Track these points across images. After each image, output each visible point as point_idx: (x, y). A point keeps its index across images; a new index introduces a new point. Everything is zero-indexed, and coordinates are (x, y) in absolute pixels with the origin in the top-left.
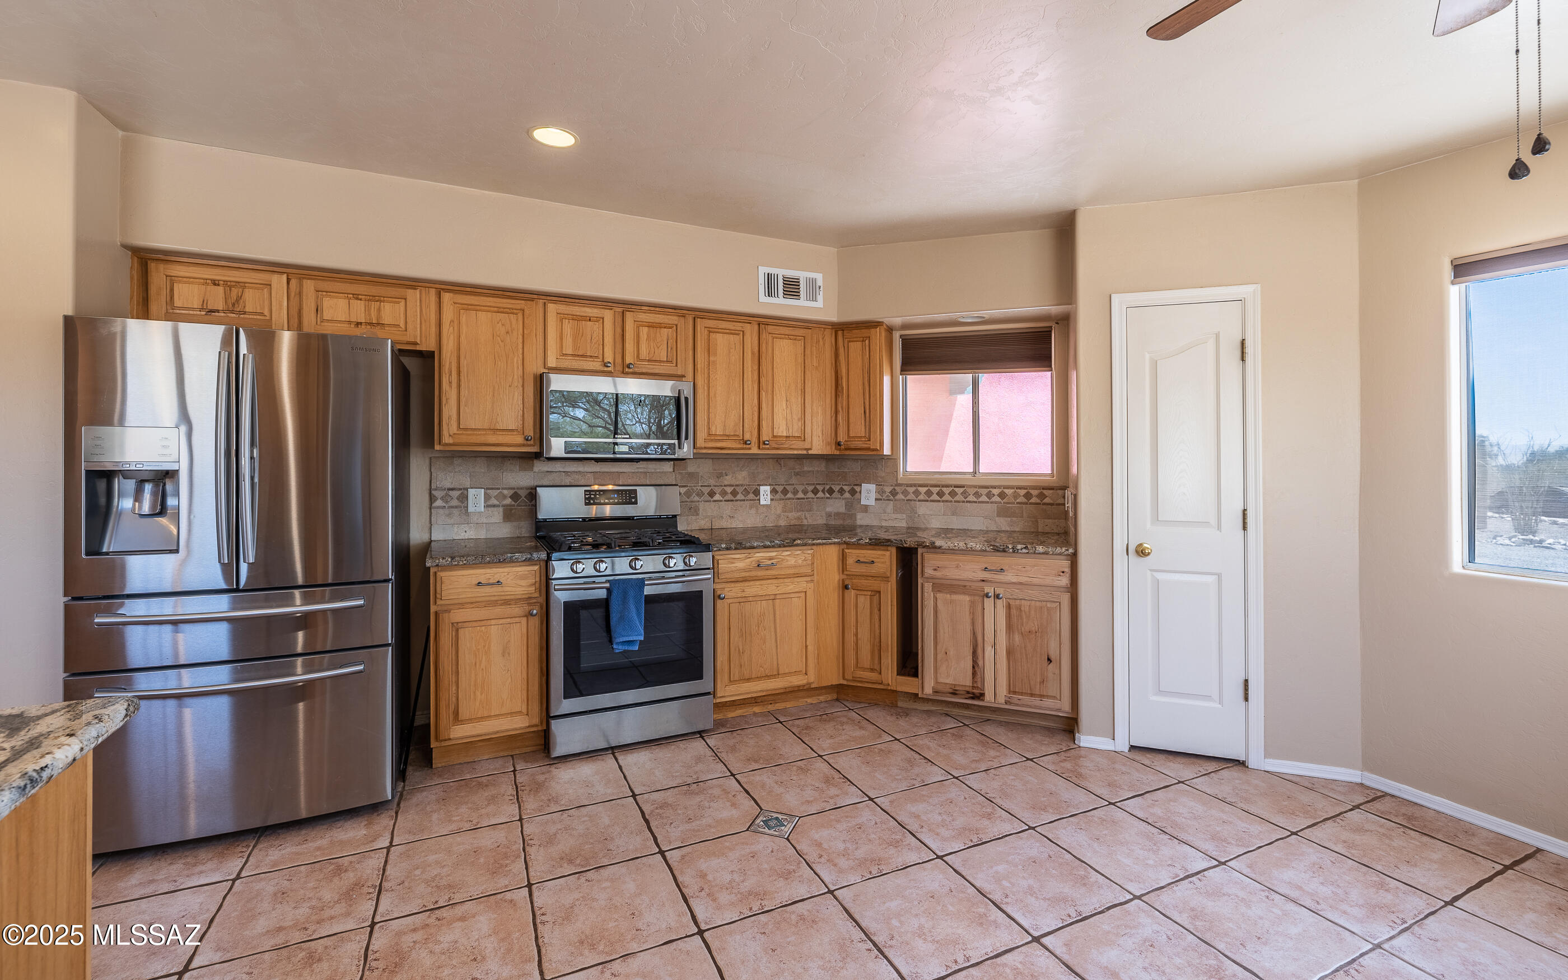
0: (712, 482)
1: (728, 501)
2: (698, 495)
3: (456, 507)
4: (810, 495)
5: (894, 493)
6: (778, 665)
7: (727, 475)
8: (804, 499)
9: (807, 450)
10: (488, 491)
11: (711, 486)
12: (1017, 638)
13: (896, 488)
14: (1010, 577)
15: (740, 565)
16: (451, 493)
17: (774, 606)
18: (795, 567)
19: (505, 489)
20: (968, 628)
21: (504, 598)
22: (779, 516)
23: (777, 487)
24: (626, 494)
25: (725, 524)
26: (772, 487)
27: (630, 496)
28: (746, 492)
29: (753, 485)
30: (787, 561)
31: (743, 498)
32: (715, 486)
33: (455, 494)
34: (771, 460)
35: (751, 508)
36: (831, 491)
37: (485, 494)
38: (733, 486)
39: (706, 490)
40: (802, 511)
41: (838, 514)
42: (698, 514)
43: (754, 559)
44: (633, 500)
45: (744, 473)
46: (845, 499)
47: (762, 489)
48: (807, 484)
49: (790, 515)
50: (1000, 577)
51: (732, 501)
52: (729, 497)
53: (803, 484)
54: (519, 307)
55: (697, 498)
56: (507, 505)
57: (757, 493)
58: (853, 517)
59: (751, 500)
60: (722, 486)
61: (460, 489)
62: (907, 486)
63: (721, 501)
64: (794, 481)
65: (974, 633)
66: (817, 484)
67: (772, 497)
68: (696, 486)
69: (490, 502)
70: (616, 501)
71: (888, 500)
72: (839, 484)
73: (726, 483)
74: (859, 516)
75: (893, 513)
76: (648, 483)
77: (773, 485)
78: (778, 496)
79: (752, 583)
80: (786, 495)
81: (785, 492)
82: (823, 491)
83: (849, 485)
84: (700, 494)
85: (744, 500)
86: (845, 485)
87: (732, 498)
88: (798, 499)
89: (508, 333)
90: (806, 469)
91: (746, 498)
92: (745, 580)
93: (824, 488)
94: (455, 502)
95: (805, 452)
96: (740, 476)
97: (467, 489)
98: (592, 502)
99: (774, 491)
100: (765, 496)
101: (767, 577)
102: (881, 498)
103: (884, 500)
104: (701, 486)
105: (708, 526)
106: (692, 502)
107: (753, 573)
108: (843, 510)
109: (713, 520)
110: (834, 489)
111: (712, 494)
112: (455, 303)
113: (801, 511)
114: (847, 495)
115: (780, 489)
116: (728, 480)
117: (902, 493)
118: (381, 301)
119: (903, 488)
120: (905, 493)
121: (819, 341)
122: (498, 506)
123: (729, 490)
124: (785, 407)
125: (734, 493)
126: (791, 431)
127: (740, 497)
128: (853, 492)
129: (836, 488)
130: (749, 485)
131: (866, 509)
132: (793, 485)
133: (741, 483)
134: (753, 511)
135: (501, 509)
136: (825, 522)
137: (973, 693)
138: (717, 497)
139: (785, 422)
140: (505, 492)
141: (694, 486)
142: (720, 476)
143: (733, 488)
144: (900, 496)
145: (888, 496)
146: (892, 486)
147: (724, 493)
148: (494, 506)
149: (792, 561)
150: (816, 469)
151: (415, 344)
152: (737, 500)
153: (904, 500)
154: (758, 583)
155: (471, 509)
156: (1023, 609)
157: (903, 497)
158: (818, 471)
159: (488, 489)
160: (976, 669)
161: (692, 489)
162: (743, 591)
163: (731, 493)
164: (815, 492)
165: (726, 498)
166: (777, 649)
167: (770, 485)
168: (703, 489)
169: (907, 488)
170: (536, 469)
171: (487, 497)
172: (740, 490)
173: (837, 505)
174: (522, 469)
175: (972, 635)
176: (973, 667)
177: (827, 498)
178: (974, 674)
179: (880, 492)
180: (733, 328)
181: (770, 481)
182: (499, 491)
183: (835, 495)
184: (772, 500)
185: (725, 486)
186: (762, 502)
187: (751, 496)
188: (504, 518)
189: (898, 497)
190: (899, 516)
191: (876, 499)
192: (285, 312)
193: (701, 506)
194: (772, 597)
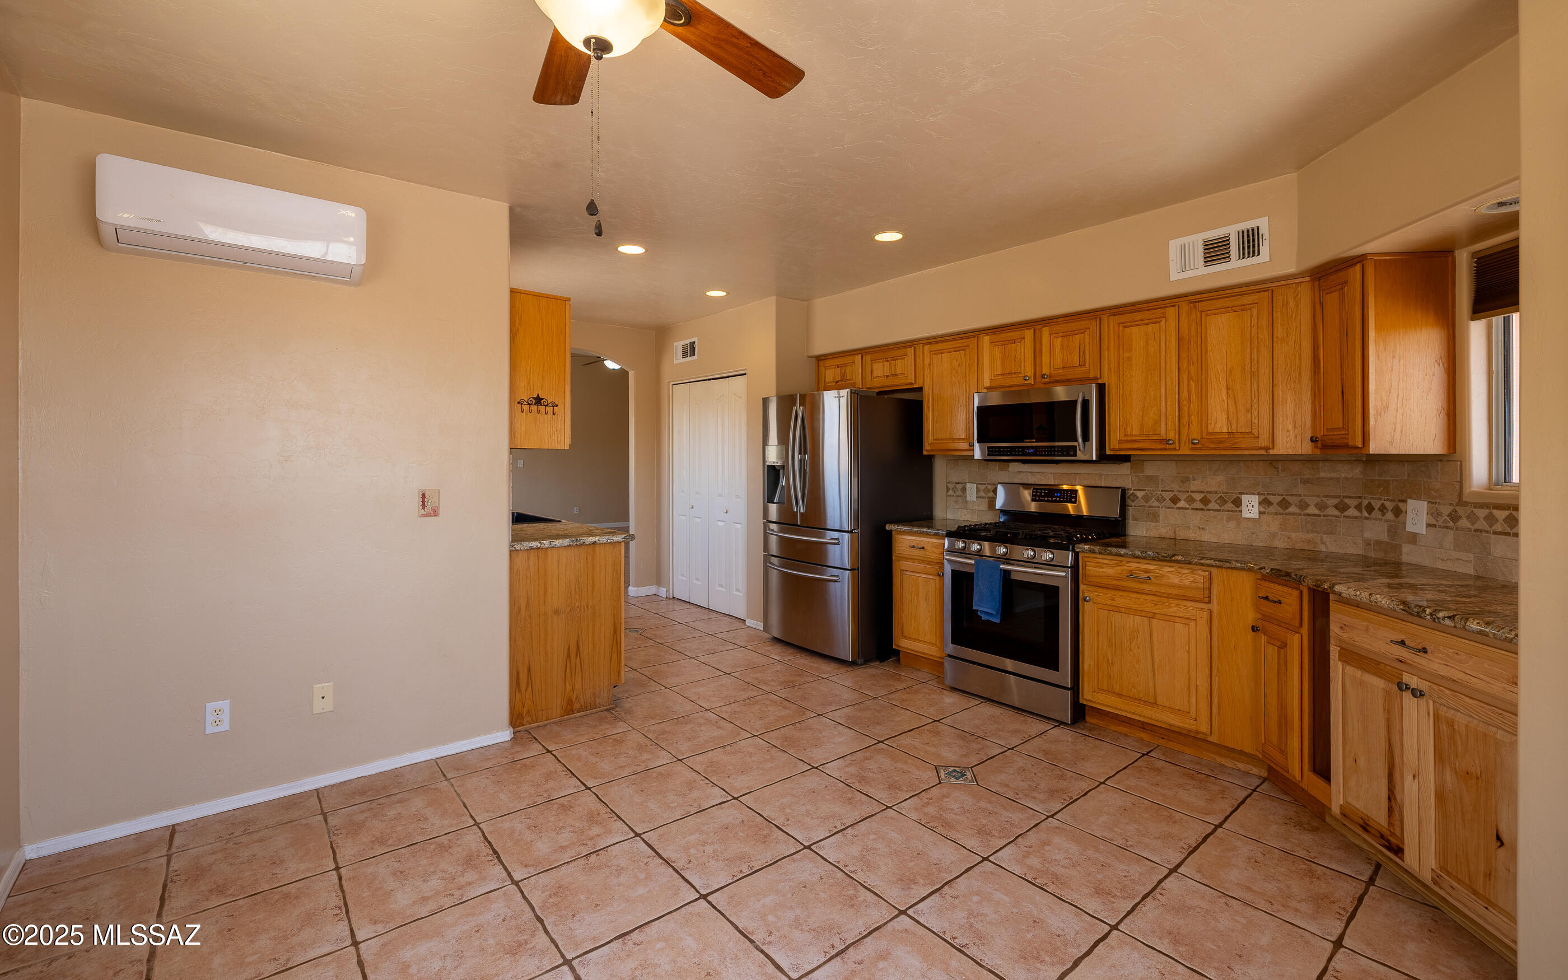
0: (1175, 487)
1: (1197, 509)
2: (1158, 500)
3: (960, 496)
4: (1332, 511)
5: (1454, 517)
6: (1155, 692)
7: (1194, 480)
8: (1319, 516)
9: (1267, 449)
10: (979, 486)
11: (1173, 491)
12: (1449, 777)
13: (1457, 508)
14: (1433, 664)
15: (1110, 571)
16: (957, 486)
17: (1150, 625)
18: (1179, 587)
19: (989, 484)
20: (1383, 733)
21: (929, 560)
22: (1274, 535)
23: (1271, 498)
24: (1067, 494)
25: (1191, 535)
26: (1263, 497)
27: (1071, 495)
28: (1222, 501)
29: (1231, 493)
30: (1169, 578)
31: (1217, 507)
32: (1179, 491)
33: (959, 486)
34: (1261, 463)
35: (1229, 520)
36: (1370, 509)
37: (977, 487)
38: (1203, 492)
39: (1168, 496)
40: (1317, 532)
41: (1378, 543)
42: (1158, 521)
43: (1126, 568)
44: (1073, 500)
45: (1220, 478)
46: (1387, 521)
47: (1245, 499)
48: (1324, 496)
49: (1293, 535)
50: (1420, 660)
51: (1202, 509)
52: (1199, 505)
53: (1319, 496)
54: (965, 344)
55: (1156, 504)
56: (991, 498)
57: (1238, 503)
58: (1397, 548)
59: (1228, 511)
60: (1188, 492)
61: (962, 483)
62: (1475, 507)
63: (1187, 509)
64: (1301, 489)
65: (1390, 745)
66: (1345, 497)
67: (1262, 510)
68: (1156, 491)
69: (979, 495)
70: (1058, 499)
71: (1447, 527)
72: (1380, 499)
73: (1194, 488)
74: (1406, 548)
75: (1455, 550)
76: (1103, 485)
77: (1264, 494)
78: (1271, 509)
79: (1127, 594)
80: (1287, 508)
81: (1284, 504)
82: (1358, 507)
83: (1392, 501)
84: (1161, 499)
85: (1219, 511)
86: (1388, 500)
87: (1202, 506)
88: (1308, 515)
89: (959, 365)
90: (1322, 474)
91: (1223, 508)
92: (1116, 588)
93: (1360, 504)
94: (959, 493)
95: (1263, 452)
96: (1214, 481)
97: (965, 483)
98: (1037, 498)
99: (1265, 502)
100: (1250, 507)
101: (1143, 591)
102: (1435, 523)
103: (1440, 527)
104: (1162, 491)
105: (1171, 535)
106: (1150, 507)
107: (1125, 584)
108: (1384, 537)
109: (1177, 529)
110: (1374, 504)
111: (1175, 500)
112: (931, 351)
113: (1313, 532)
114: (1390, 515)
115: (1275, 500)
116: (1195, 485)
117: (1468, 517)
118: (896, 360)
119: (1469, 509)
120: (1472, 518)
121: (1287, 303)
122: (985, 498)
123: (1198, 497)
124: (1225, 398)
125: (1205, 501)
126: (1234, 426)
127: (1212, 505)
128: (1398, 512)
129: (1376, 504)
130: (1227, 493)
131: (1413, 538)
132: (1300, 495)
133: (1214, 489)
134: (1232, 524)
135: (987, 500)
136: (1360, 552)
137: (1388, 841)
138: (1182, 504)
139: (1224, 416)
140: (989, 487)
141: (1153, 491)
142: (1185, 480)
143: (1203, 495)
144: (1464, 523)
145: (1445, 521)
146: (1451, 504)
147: (1191, 500)
148: (982, 497)
149: (1175, 580)
150: (1343, 475)
151: (912, 384)
152: (1209, 510)
153: (1470, 530)
154: (1135, 595)
155: (968, 499)
156: (1456, 727)
157: (1469, 525)
158: (1347, 479)
159: (978, 484)
160: (1393, 803)
161: (1151, 493)
162: (1113, 600)
163: (1200, 500)
164: (1342, 507)
165: (1194, 506)
166: (1154, 674)
167: (1259, 494)
168: (1164, 494)
169: (1475, 510)
170: (1010, 469)
171: (978, 490)
172: (1213, 498)
173: (1376, 530)
174: (1001, 469)
175: (1387, 746)
176: (1389, 799)
177: (1366, 518)
178: (1390, 810)
179: (1435, 514)
180: (1151, 317)
181: (1260, 489)
182: (985, 486)
183: (1376, 514)
184: (1260, 513)
185: (1192, 492)
186: (1246, 514)
187: (1230, 506)
188: (989, 507)
189: (1460, 524)
190: (1463, 555)
191: (1428, 525)
192: (860, 376)
193: (1162, 512)
194: (1150, 615)
